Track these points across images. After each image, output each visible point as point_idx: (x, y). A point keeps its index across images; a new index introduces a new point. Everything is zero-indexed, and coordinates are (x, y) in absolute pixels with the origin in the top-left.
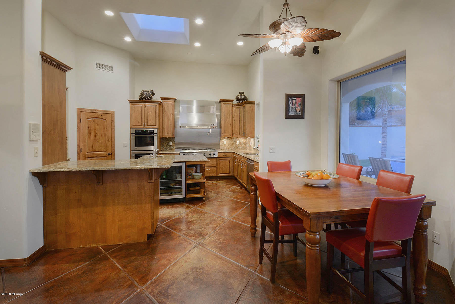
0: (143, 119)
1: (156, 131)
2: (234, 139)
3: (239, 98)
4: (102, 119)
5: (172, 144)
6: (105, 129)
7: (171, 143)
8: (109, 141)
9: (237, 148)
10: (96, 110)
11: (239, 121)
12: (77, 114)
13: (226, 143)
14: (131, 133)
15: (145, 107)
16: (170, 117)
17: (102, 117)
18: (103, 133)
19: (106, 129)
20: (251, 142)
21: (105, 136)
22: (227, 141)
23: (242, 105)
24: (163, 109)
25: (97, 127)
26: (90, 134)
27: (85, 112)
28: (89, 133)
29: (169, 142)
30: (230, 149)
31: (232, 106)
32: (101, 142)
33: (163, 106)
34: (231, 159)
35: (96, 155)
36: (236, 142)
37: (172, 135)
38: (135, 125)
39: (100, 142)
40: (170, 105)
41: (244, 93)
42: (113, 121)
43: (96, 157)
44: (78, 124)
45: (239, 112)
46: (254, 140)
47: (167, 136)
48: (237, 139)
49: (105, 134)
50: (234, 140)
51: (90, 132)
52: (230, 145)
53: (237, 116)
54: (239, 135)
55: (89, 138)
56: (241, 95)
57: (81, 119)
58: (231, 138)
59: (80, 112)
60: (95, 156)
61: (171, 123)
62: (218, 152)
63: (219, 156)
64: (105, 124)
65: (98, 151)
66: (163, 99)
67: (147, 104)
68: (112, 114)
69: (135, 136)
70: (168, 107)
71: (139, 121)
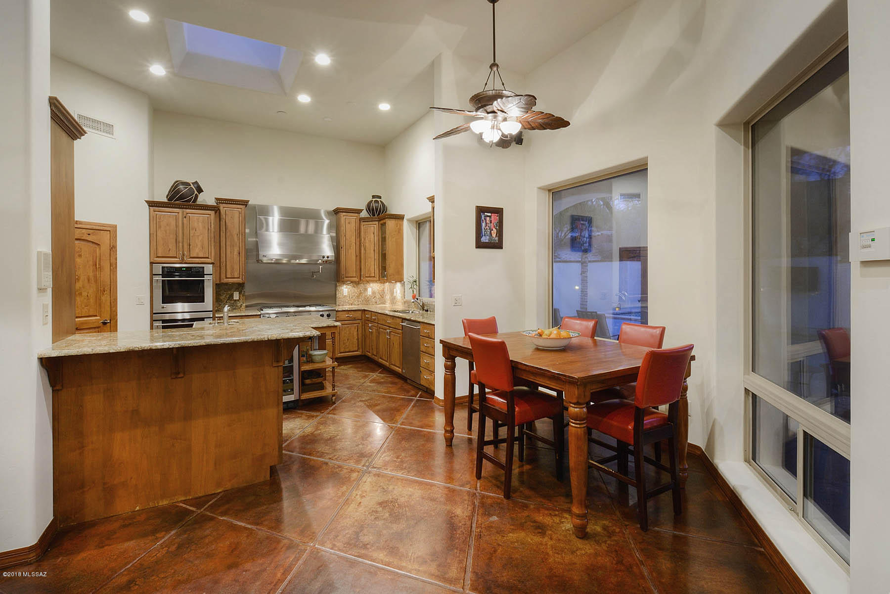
0: (181, 244)
1: (209, 269)
2: (362, 285)
3: (373, 206)
4: (91, 244)
5: (239, 297)
6: (96, 265)
7: (236, 296)
8: (105, 293)
9: (367, 301)
11: (374, 251)
13: (348, 292)
14: (152, 275)
15: (185, 217)
16: (236, 239)
17: (89, 238)
18: (91, 274)
19: (99, 265)
20: (395, 290)
21: (96, 281)
22: (350, 288)
23: (380, 220)
24: (221, 222)
25: (79, 260)
29: (233, 293)
30: (355, 305)
31: (360, 220)
32: (87, 296)
33: (222, 217)
34: (361, 323)
36: (366, 290)
37: (241, 278)
38: (162, 258)
39: (85, 294)
40: (237, 215)
41: (380, 197)
42: (113, 248)
45: (374, 234)
46: (403, 285)
47: (230, 281)
48: (368, 286)
49: (95, 276)
50: (362, 287)
52: (354, 296)
53: (370, 241)
54: (374, 277)
56: (376, 202)
58: (356, 284)
61: (239, 253)
62: (336, 311)
63: (337, 318)
64: (96, 254)
65: (82, 315)
66: (222, 201)
67: (189, 211)
68: (112, 231)
69: (162, 280)
70: (233, 220)
71: (172, 247)
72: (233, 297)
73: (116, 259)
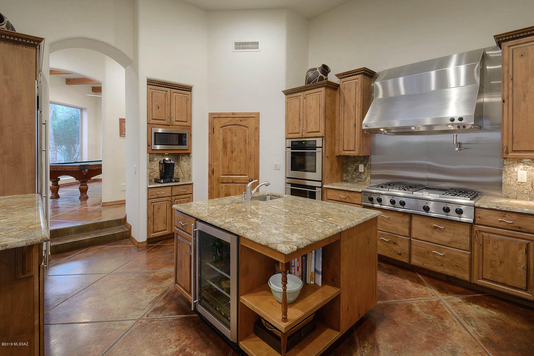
1: (319, 142)
4: (243, 127)
5: (364, 170)
7: (361, 168)
8: (251, 160)
10: (233, 113)
12: (209, 121)
14: (287, 148)
15: (305, 98)
16: (352, 111)
17: (241, 123)
18: (242, 147)
19: (247, 142)
21: (246, 152)
24: (341, 97)
25: (235, 138)
26: (225, 149)
27: (219, 118)
28: (224, 148)
29: (359, 165)
32: (241, 161)
33: (341, 92)
35: (232, 180)
37: (356, 150)
38: (291, 133)
39: (238, 160)
42: (257, 129)
43: (233, 182)
44: (210, 135)
47: (347, 153)
49: (245, 149)
51: (225, 146)
55: (224, 154)
57: (214, 128)
59: (214, 118)
60: (231, 181)
64: (246, 133)
65: (236, 173)
66: (341, 76)
67: (307, 92)
68: (256, 117)
69: (291, 152)
70: (350, 92)
71: (297, 125)
73: (259, 137)
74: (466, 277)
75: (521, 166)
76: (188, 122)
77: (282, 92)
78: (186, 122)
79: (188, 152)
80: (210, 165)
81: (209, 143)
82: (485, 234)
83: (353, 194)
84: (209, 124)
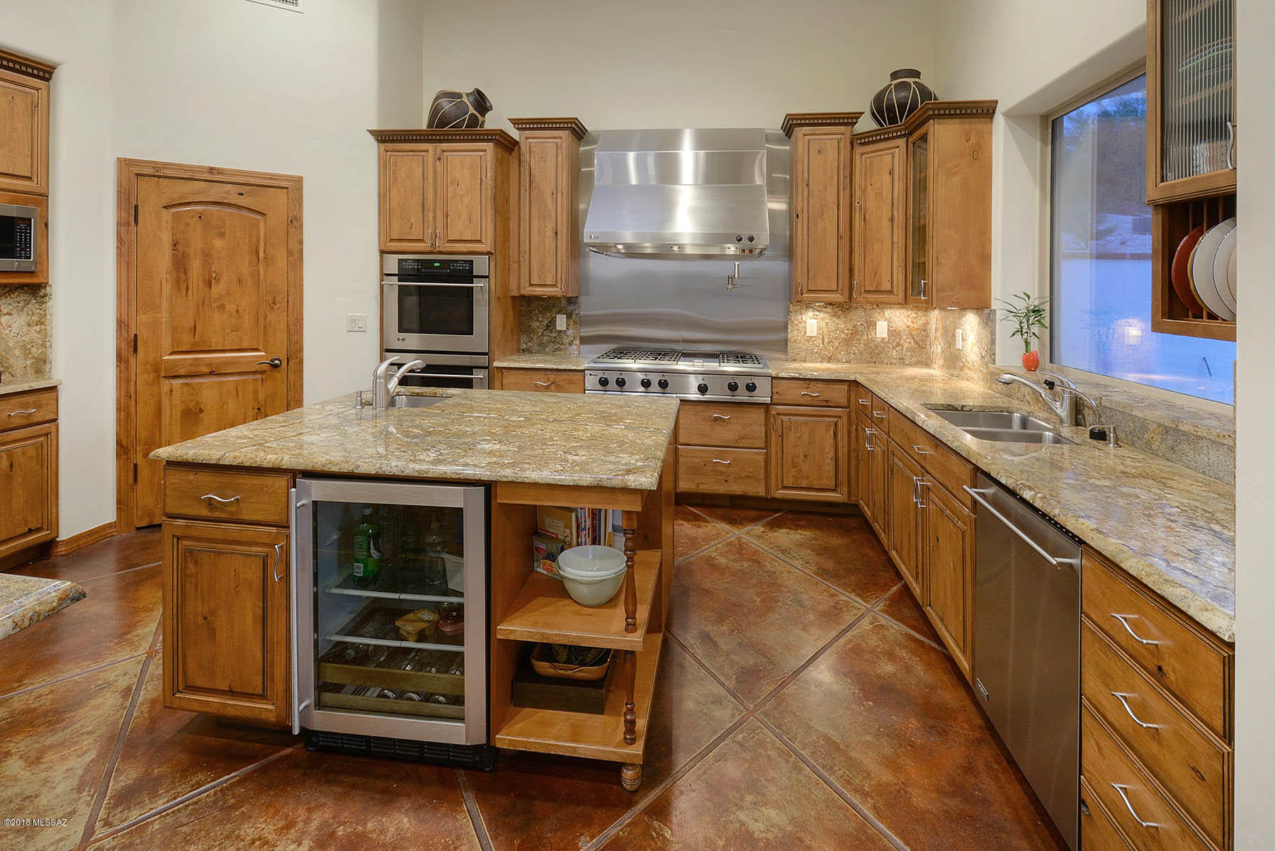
0: (431, 214)
1: (481, 266)
2: (860, 312)
3: (890, 99)
4: (246, 213)
5: (567, 325)
6: (257, 253)
7: (561, 322)
8: (275, 308)
9: (875, 354)
10: (211, 168)
11: (892, 219)
12: (120, 185)
13: (819, 329)
14: (384, 275)
15: (439, 159)
16: (550, 205)
17: (241, 201)
18: (245, 269)
19: (261, 255)
20: (959, 332)
21: (257, 284)
22: (823, 319)
23: (911, 133)
24: (522, 169)
25: (218, 243)
26: (182, 275)
27: (159, 177)
28: (177, 270)
29: (555, 317)
30: (838, 361)
31: (852, 143)
32: (237, 311)
33: (522, 158)
34: (845, 418)
35: (209, 365)
36: (871, 325)
37: (559, 286)
38: (400, 240)
39: (231, 307)
40: (551, 150)
41: (916, 74)
42: (295, 222)
43: (211, 373)
44: (123, 229)
45: (891, 173)
46: (988, 319)
47: (538, 291)
48: (876, 315)
49: (255, 275)
50: (858, 316)
51: (180, 264)
52: (836, 338)
53: (879, 194)
54: (891, 292)
55: (179, 289)
56: (905, 86)
57: (136, 207)
58: (842, 308)
59: (135, 175)
60: (206, 370)
61: (556, 233)
62: (773, 378)
63: (776, 396)
64: (258, 231)
65: (224, 347)
66: (522, 124)
67: (445, 146)
68: (292, 188)
69: (399, 286)
70: (545, 161)
71: (415, 219)
72: (555, 325)
73: (301, 243)
74: (761, 492)
75: (810, 314)
76: (34, 178)
77: (368, 133)
78: (30, 178)
79: (35, 280)
80: (121, 324)
81: (120, 254)
82: (785, 418)
83: (565, 376)
84: (119, 192)
